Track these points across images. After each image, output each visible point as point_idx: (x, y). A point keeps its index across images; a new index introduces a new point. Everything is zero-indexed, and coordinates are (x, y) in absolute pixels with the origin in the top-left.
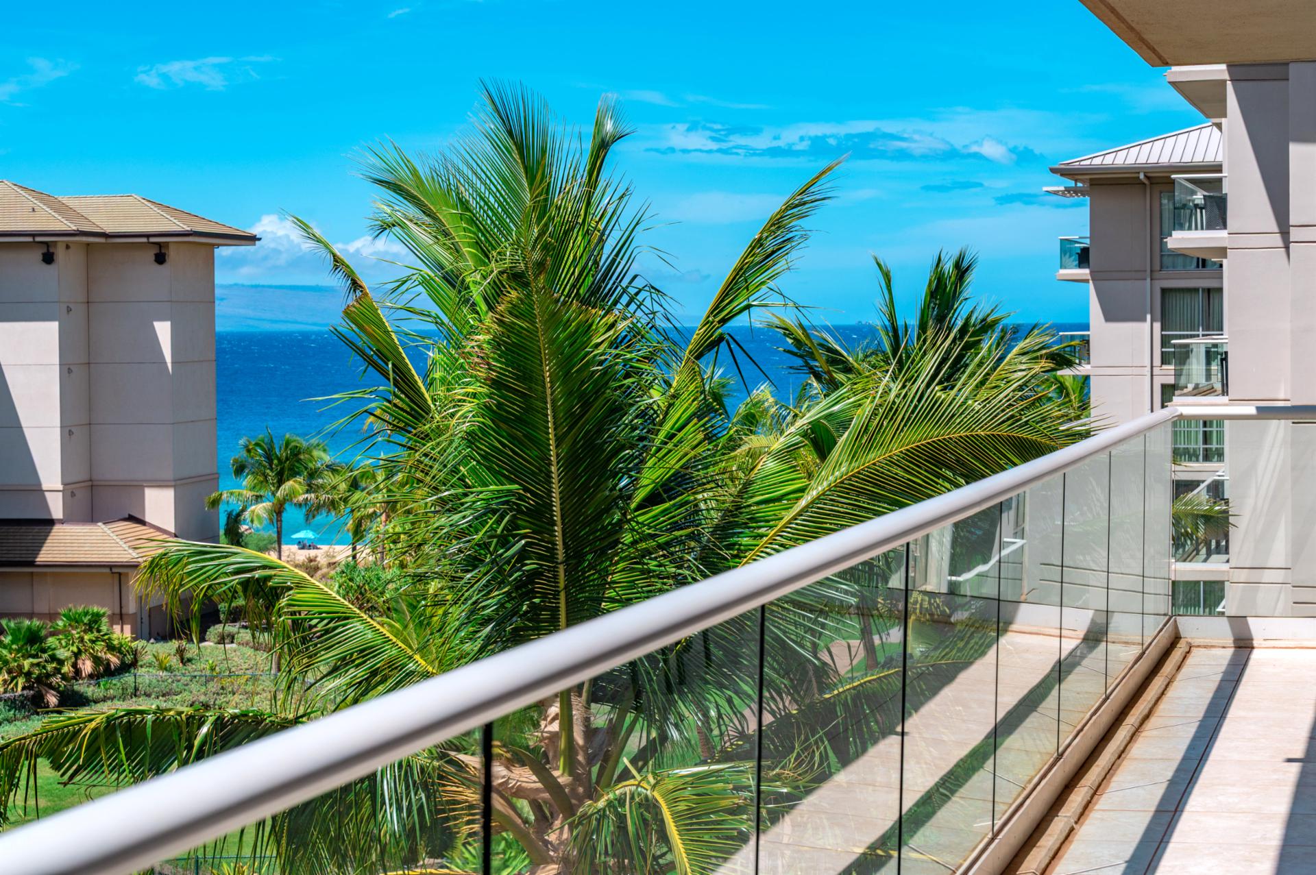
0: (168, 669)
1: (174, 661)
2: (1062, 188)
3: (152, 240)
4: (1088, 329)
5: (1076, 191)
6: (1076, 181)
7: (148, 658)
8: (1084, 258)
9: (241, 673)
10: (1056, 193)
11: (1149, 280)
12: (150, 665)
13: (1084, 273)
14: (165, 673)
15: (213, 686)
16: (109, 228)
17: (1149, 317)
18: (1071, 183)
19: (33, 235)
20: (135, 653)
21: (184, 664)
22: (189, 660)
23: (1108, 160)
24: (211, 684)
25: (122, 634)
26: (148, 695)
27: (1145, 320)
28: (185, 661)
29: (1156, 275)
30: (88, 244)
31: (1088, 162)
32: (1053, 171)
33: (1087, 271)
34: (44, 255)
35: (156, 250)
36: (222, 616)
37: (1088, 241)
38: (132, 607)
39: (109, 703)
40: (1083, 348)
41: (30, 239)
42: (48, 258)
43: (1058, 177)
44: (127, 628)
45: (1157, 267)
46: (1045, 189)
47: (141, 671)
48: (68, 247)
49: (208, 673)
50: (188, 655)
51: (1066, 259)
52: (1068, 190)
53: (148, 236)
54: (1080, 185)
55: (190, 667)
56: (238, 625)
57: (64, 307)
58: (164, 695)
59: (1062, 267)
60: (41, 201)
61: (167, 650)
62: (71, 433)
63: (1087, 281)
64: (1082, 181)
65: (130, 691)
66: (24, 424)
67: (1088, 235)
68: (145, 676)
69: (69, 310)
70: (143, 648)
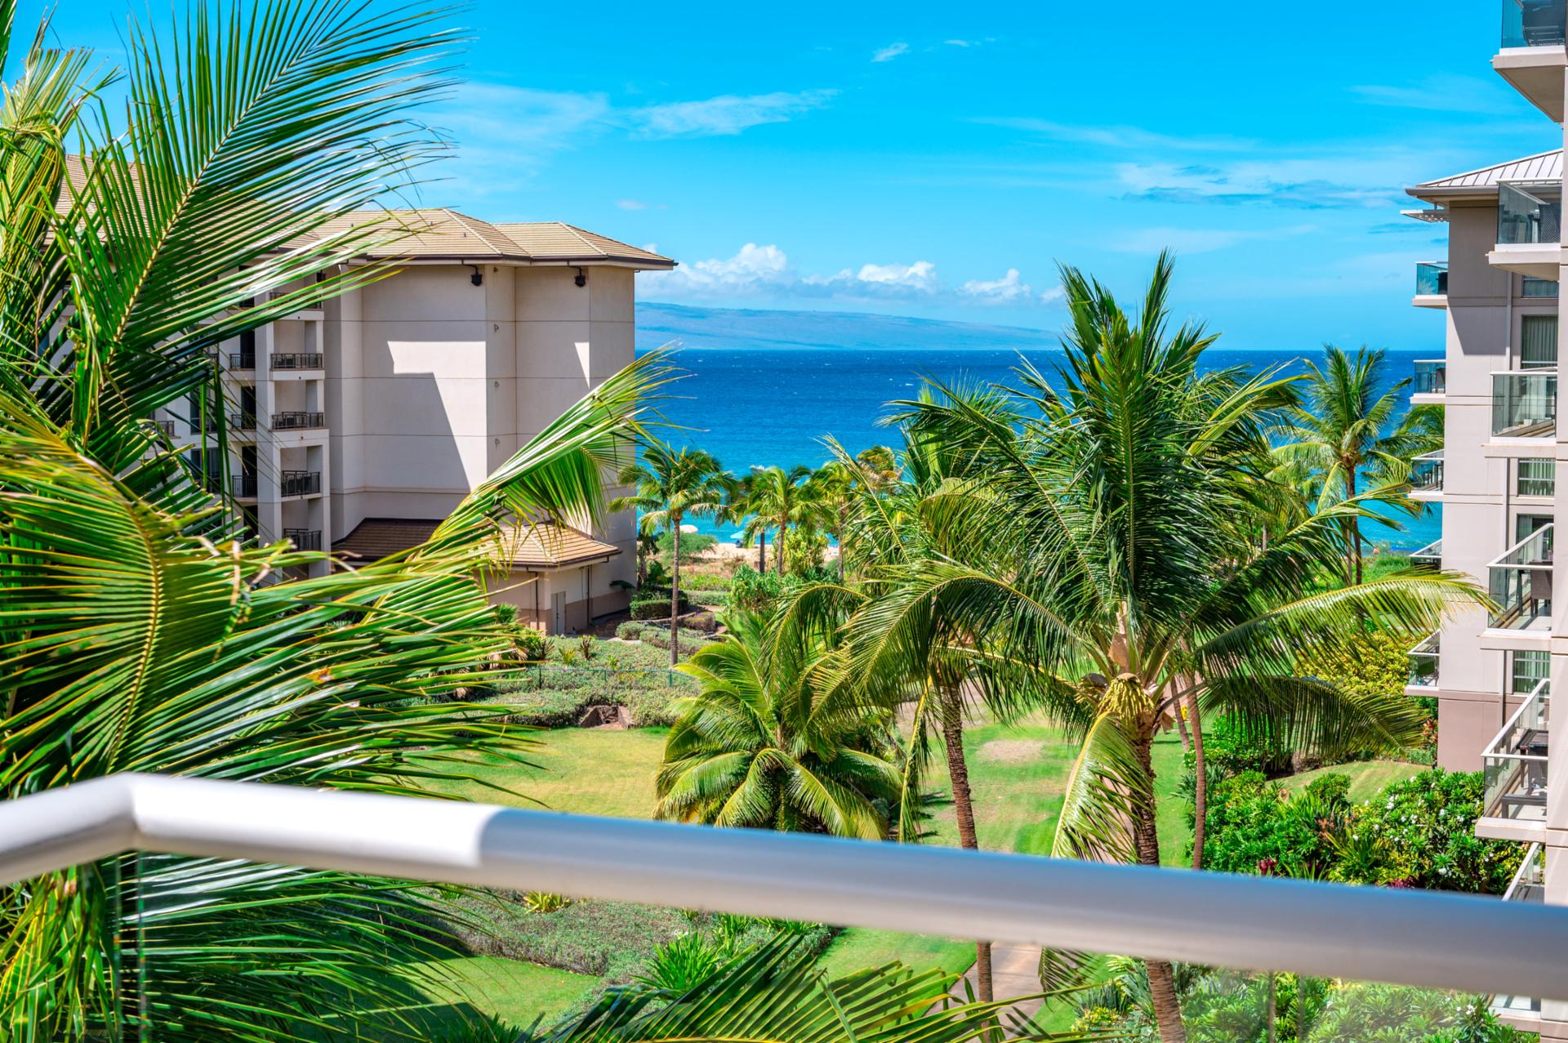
0: (573, 663)
1: (580, 656)
2: (1421, 211)
3: (572, 263)
4: (1444, 358)
5: (1437, 215)
6: (1436, 204)
7: (556, 653)
8: (1443, 283)
9: (639, 668)
10: (1416, 216)
11: (1509, 307)
12: (557, 659)
13: (1443, 298)
14: (570, 667)
15: (612, 681)
16: (533, 252)
17: (1508, 350)
18: (1431, 207)
19: (462, 258)
20: (543, 647)
21: (588, 659)
22: (594, 655)
23: (1469, 181)
24: (612, 678)
25: (538, 631)
26: (551, 687)
27: (1504, 353)
28: (589, 656)
29: (1518, 301)
30: (516, 268)
31: (1447, 184)
32: (1410, 192)
33: (1444, 297)
34: (473, 277)
35: (576, 273)
36: (633, 613)
37: (1446, 266)
38: (547, 604)
39: (515, 694)
40: (1438, 377)
41: (459, 262)
42: (477, 280)
43: (1414, 198)
44: (543, 625)
45: (1519, 293)
46: (1402, 212)
47: (548, 665)
48: (495, 270)
49: (610, 668)
50: (591, 651)
51: (1425, 286)
52: (1427, 213)
53: (568, 260)
54: (1439, 208)
55: (593, 662)
56: (646, 622)
57: (491, 325)
58: (566, 688)
59: (1419, 292)
60: (475, 227)
61: (572, 644)
62: (497, 442)
63: (1444, 307)
64: (1442, 204)
65: (535, 683)
66: (455, 432)
67: (1447, 260)
68: (550, 669)
69: (496, 328)
70: (551, 643)
